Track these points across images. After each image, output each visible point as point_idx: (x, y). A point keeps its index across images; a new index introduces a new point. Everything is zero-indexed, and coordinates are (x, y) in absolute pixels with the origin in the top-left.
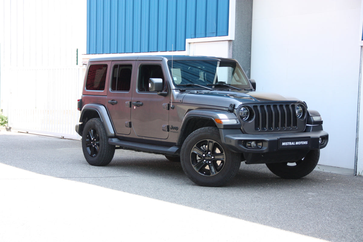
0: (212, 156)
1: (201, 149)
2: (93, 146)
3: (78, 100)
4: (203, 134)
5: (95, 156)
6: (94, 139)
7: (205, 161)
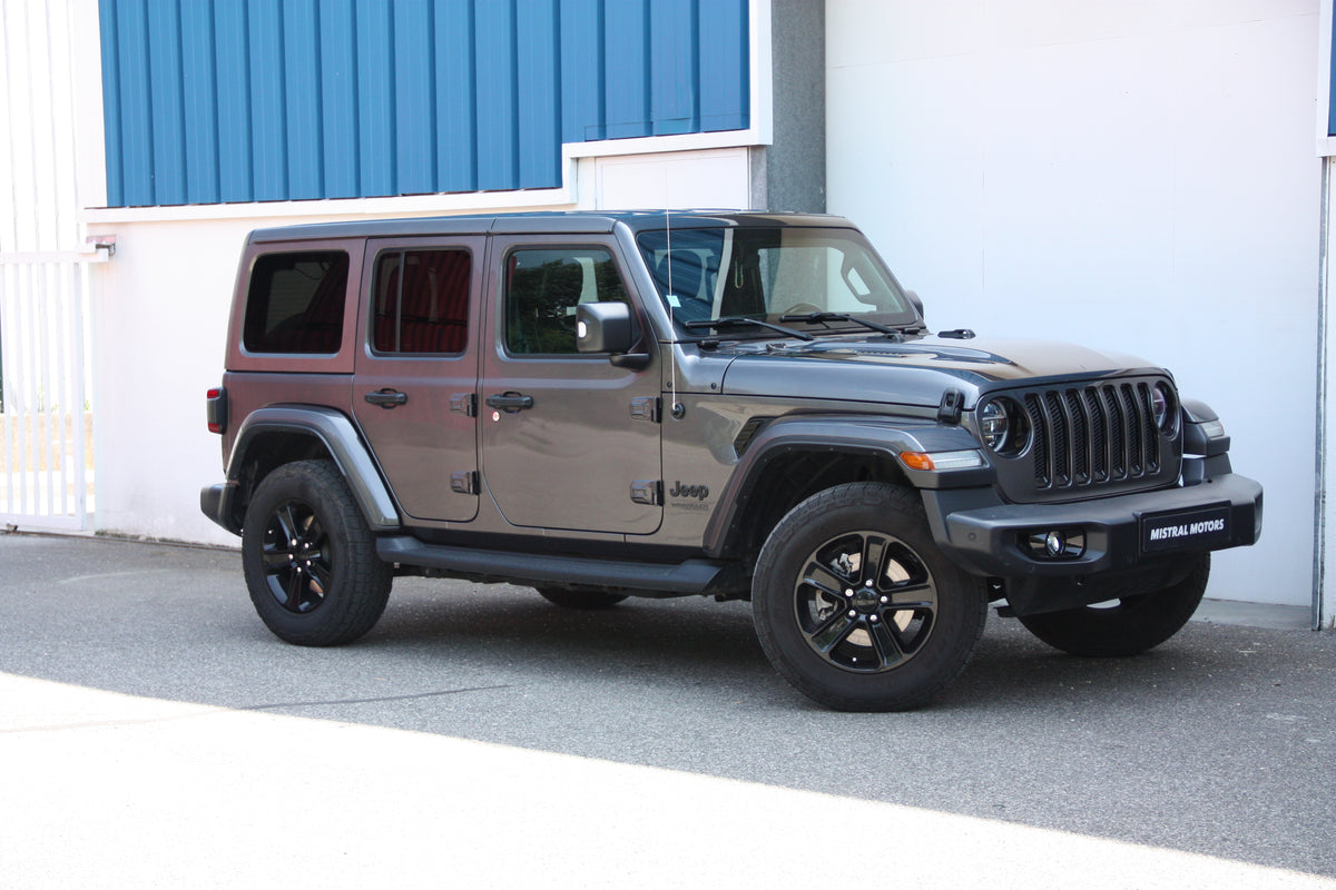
0: (882, 595)
1: (831, 567)
2: (299, 570)
3: (211, 394)
4: (843, 511)
5: (307, 611)
6: (300, 544)
7: (852, 613)
